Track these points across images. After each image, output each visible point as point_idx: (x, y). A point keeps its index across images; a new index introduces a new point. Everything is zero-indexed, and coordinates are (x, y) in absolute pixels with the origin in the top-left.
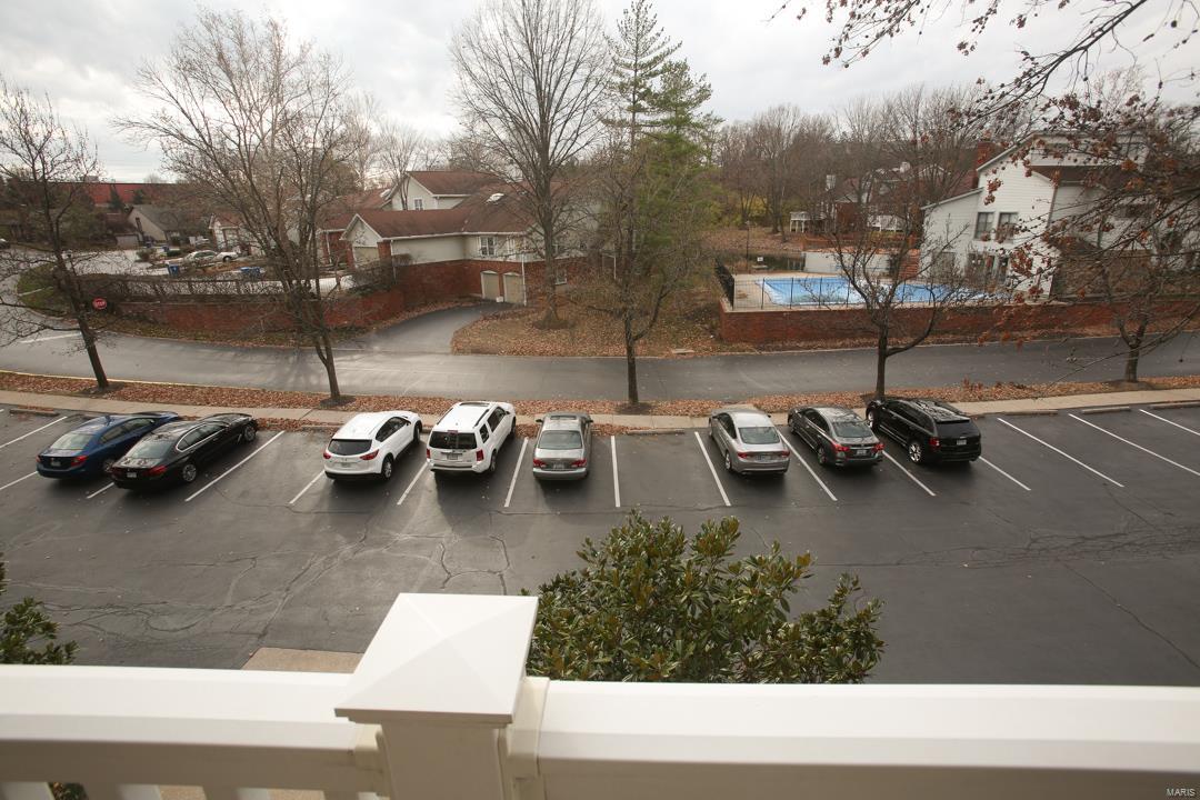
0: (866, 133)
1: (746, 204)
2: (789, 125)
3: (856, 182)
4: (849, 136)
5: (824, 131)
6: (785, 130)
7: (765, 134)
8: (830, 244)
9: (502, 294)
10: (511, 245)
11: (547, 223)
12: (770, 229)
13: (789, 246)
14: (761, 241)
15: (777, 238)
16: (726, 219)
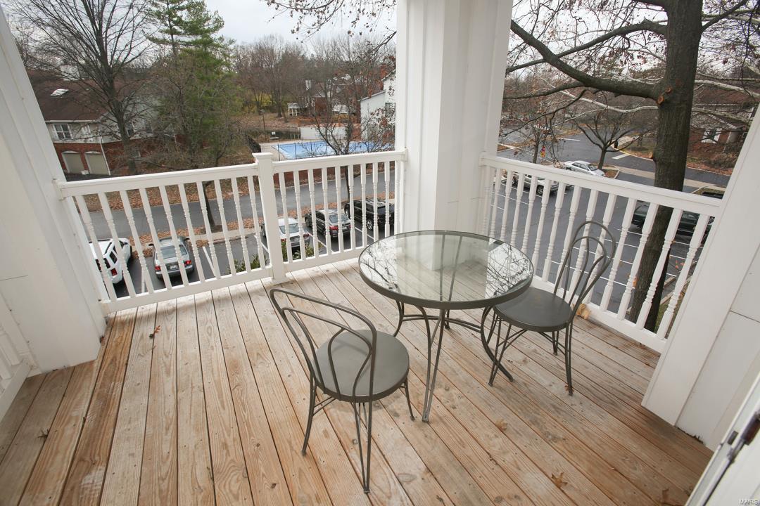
0: (325, 55)
1: (259, 98)
2: (279, 48)
3: (322, 84)
4: (315, 57)
5: (299, 52)
6: (276, 50)
7: (263, 52)
8: (312, 123)
9: (86, 168)
10: (86, 131)
11: (119, 114)
12: (276, 115)
13: (289, 125)
14: (272, 122)
15: (282, 120)
16: (247, 108)
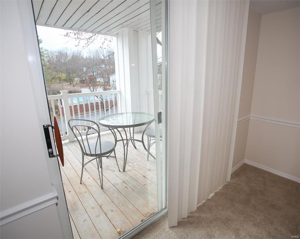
0: (92, 56)
1: (60, 76)
2: (70, 53)
3: (91, 69)
4: (88, 57)
5: (80, 55)
6: (68, 54)
7: (61, 55)
8: (87, 86)
12: (69, 83)
13: (75, 88)
14: (67, 86)
15: (72, 85)
16: (53, 81)
